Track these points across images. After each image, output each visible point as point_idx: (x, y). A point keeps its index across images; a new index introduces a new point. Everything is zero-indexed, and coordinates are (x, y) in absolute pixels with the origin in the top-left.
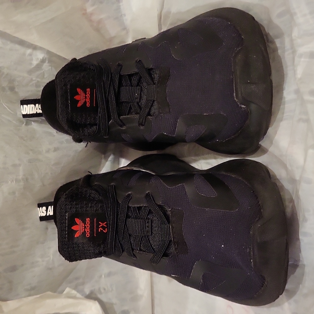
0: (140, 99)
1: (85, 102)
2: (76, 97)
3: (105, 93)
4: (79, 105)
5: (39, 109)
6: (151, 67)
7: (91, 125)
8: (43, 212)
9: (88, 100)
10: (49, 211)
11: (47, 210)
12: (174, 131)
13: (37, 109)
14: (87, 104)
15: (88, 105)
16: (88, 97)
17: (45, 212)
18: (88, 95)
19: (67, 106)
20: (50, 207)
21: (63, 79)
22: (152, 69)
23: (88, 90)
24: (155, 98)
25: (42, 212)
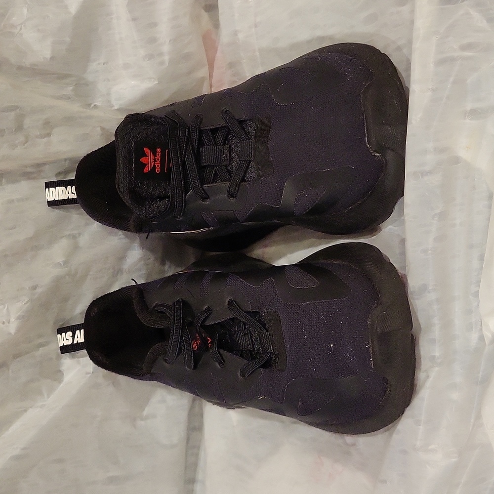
0: (230, 161)
1: (154, 167)
2: (143, 160)
3: (181, 154)
4: (146, 170)
5: (72, 193)
6: (244, 117)
7: (162, 198)
8: (67, 340)
9: (158, 165)
10: (78, 338)
11: (73, 337)
12: (279, 199)
13: (69, 193)
14: (157, 169)
15: (158, 171)
16: (158, 160)
17: (71, 339)
18: (158, 157)
19: (130, 172)
20: (78, 332)
21: (125, 135)
22: (244, 121)
23: (159, 150)
24: (252, 157)
25: (65, 339)
